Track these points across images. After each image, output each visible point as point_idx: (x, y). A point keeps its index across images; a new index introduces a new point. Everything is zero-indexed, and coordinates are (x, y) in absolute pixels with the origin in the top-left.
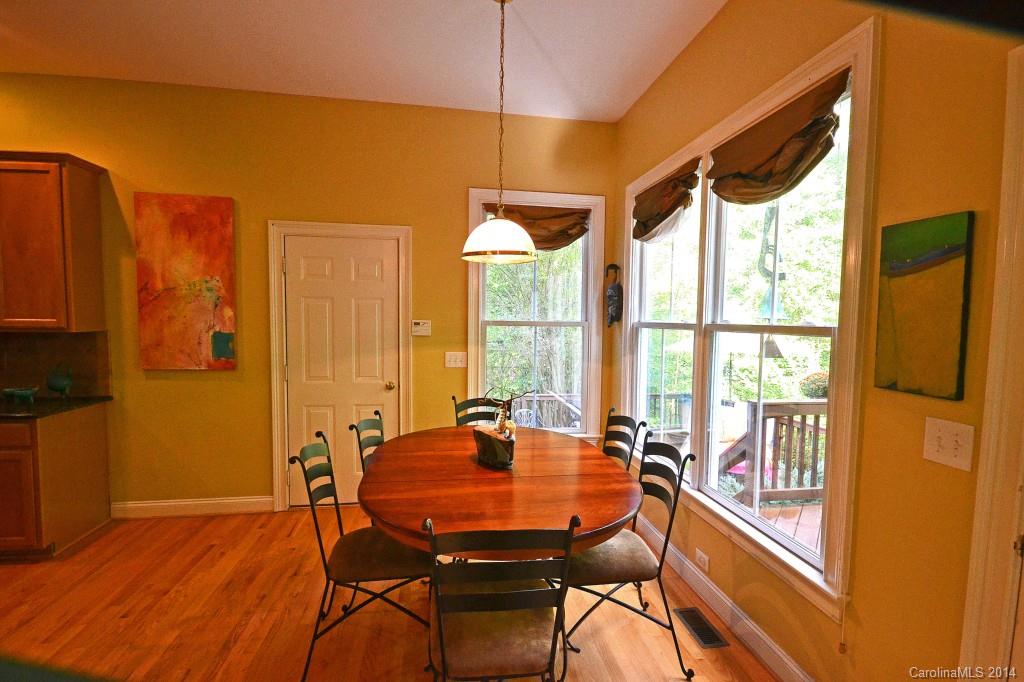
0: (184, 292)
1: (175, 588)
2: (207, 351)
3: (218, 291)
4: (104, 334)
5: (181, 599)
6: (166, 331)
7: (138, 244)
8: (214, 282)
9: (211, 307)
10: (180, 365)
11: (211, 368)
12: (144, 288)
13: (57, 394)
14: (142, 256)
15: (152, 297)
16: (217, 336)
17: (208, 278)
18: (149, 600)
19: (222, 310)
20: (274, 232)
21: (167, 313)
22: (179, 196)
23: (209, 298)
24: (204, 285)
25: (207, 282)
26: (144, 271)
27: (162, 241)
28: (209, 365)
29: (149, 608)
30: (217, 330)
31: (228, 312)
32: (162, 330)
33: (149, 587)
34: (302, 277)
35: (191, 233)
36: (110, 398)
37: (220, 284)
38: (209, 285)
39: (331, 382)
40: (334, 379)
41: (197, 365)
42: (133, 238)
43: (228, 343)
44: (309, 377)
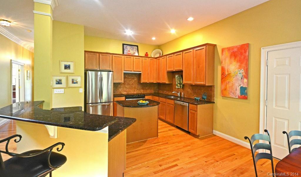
0: (233, 74)
1: (220, 162)
2: (238, 93)
3: (243, 74)
4: (214, 86)
5: (220, 166)
6: (228, 86)
7: (222, 62)
8: (241, 71)
9: (240, 79)
10: (230, 96)
11: (239, 98)
12: (223, 74)
13: (204, 100)
14: (223, 65)
15: (225, 76)
16: (241, 88)
17: (240, 70)
18: (213, 161)
19: (243, 80)
20: (264, 51)
21: (228, 81)
22: (233, 47)
23: (240, 76)
24: (239, 72)
25: (239, 71)
26: (223, 69)
27: (228, 60)
28: (239, 97)
29: (212, 163)
30: (242, 86)
31: (245, 80)
32: (226, 86)
33: (214, 157)
34: (275, 66)
35: (235, 57)
36: (214, 103)
37: (243, 71)
38: (240, 72)
39: (288, 110)
40: (289, 108)
41: (235, 96)
42: (221, 61)
43: (245, 90)
44: (276, 106)
